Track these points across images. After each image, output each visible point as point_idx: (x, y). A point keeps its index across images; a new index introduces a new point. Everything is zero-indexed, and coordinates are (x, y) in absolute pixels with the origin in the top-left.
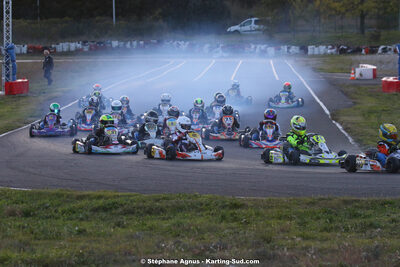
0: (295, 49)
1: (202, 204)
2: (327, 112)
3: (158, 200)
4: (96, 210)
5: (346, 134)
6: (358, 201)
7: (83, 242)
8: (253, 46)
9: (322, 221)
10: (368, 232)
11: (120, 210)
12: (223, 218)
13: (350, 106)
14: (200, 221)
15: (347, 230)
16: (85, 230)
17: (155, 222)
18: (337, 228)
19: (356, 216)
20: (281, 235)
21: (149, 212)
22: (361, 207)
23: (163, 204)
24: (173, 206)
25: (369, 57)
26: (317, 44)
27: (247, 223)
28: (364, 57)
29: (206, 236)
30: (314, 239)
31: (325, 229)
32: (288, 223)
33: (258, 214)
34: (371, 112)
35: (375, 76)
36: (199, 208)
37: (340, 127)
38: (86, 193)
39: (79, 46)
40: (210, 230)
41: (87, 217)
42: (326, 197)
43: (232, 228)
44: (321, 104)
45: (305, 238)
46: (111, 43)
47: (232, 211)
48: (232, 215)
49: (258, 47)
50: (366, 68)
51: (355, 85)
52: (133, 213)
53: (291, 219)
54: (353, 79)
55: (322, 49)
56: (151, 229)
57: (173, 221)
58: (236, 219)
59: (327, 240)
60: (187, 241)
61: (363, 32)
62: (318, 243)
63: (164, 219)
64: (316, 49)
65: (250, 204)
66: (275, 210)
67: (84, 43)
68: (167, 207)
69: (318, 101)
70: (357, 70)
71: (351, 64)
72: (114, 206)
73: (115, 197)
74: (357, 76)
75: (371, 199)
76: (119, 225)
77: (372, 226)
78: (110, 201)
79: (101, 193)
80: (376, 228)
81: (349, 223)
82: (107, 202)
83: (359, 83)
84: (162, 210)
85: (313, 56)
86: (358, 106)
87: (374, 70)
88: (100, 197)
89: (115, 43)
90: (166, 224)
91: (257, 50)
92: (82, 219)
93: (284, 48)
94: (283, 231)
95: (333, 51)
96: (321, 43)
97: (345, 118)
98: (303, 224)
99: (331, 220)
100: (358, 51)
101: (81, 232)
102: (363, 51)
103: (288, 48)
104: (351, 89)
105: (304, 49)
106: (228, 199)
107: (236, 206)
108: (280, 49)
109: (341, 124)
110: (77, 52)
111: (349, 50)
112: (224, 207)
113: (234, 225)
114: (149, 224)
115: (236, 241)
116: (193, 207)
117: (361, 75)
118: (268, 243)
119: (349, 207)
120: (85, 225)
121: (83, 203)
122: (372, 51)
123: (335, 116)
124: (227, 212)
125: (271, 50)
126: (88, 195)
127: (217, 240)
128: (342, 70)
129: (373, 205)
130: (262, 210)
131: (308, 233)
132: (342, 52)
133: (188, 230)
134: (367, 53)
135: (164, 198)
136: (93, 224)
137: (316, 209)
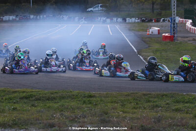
0: (120, 20)
1: (74, 95)
2: (136, 51)
3: (52, 94)
4: (22, 98)
5: (145, 61)
6: (150, 94)
7: (15, 114)
8: (99, 18)
9: (133, 104)
10: (155, 109)
11: (34, 98)
12: (84, 102)
13: (147, 48)
14: (73, 104)
15: (145, 108)
16: (16, 108)
17: (51, 104)
18: (140, 108)
19: (149, 101)
20: (113, 110)
21: (48, 99)
22: (152, 97)
23: (55, 95)
24: (60, 96)
25: (156, 24)
26: (131, 18)
27: (96, 105)
28: (154, 24)
29: (76, 111)
30: (129, 113)
31: (134, 108)
32: (116, 105)
33: (101, 100)
34: (157, 51)
35: (159, 33)
36: (73, 97)
37: (142, 58)
38: (17, 90)
39: (14, 17)
40: (78, 108)
41: (17, 102)
42: (135, 92)
43: (89, 107)
44: (133, 47)
45: (124, 112)
46: (29, 16)
47: (88, 99)
48: (88, 101)
49: (102, 18)
50: (155, 29)
51: (149, 37)
52: (40, 100)
53: (117, 103)
54: (148, 34)
55: (133, 19)
56: (49, 107)
57: (59, 104)
58: (90, 103)
59: (135, 113)
60: (66, 114)
61: (153, 12)
62: (131, 114)
63: (55, 103)
64: (130, 20)
65: (97, 95)
66: (110, 99)
67: (17, 16)
68: (57, 97)
69: (131, 45)
70: (150, 30)
71: (147, 27)
72: (31, 96)
73: (31, 92)
74: (150, 33)
75: (157, 93)
76: (33, 105)
77: (157, 106)
78: (29, 94)
79: (25, 90)
80: (159, 107)
81: (146, 105)
82: (27, 94)
83: (152, 37)
84: (54, 98)
85: (129, 23)
86: (151, 48)
87: (159, 30)
88: (24, 92)
89: (32, 17)
90: (56, 105)
91: (102, 20)
92: (15, 103)
93: (115, 19)
94: (113, 109)
95: (139, 20)
96: (133, 17)
97: (145, 54)
98: (123, 105)
99: (137, 104)
100: (151, 21)
101: (14, 109)
102: (153, 21)
103: (117, 19)
104: (148, 39)
105: (124, 20)
106: (87, 93)
107: (91, 96)
108: (112, 20)
109: (142, 57)
110: (13, 21)
111: (146, 20)
112: (84, 97)
113: (90, 105)
114: (48, 105)
115: (91, 114)
116: (70, 97)
117: (152, 32)
118: (106, 114)
119: (146, 97)
120: (17, 106)
121: (16, 95)
122: (158, 21)
123: (139, 52)
124: (87, 99)
125: (108, 20)
126: (18, 91)
127: (81, 113)
128: (143, 30)
129: (157, 96)
130: (103, 99)
131: (126, 110)
132: (143, 21)
133: (67, 108)
134: (155, 22)
135: (55, 93)
136: (21, 105)
137: (130, 98)
